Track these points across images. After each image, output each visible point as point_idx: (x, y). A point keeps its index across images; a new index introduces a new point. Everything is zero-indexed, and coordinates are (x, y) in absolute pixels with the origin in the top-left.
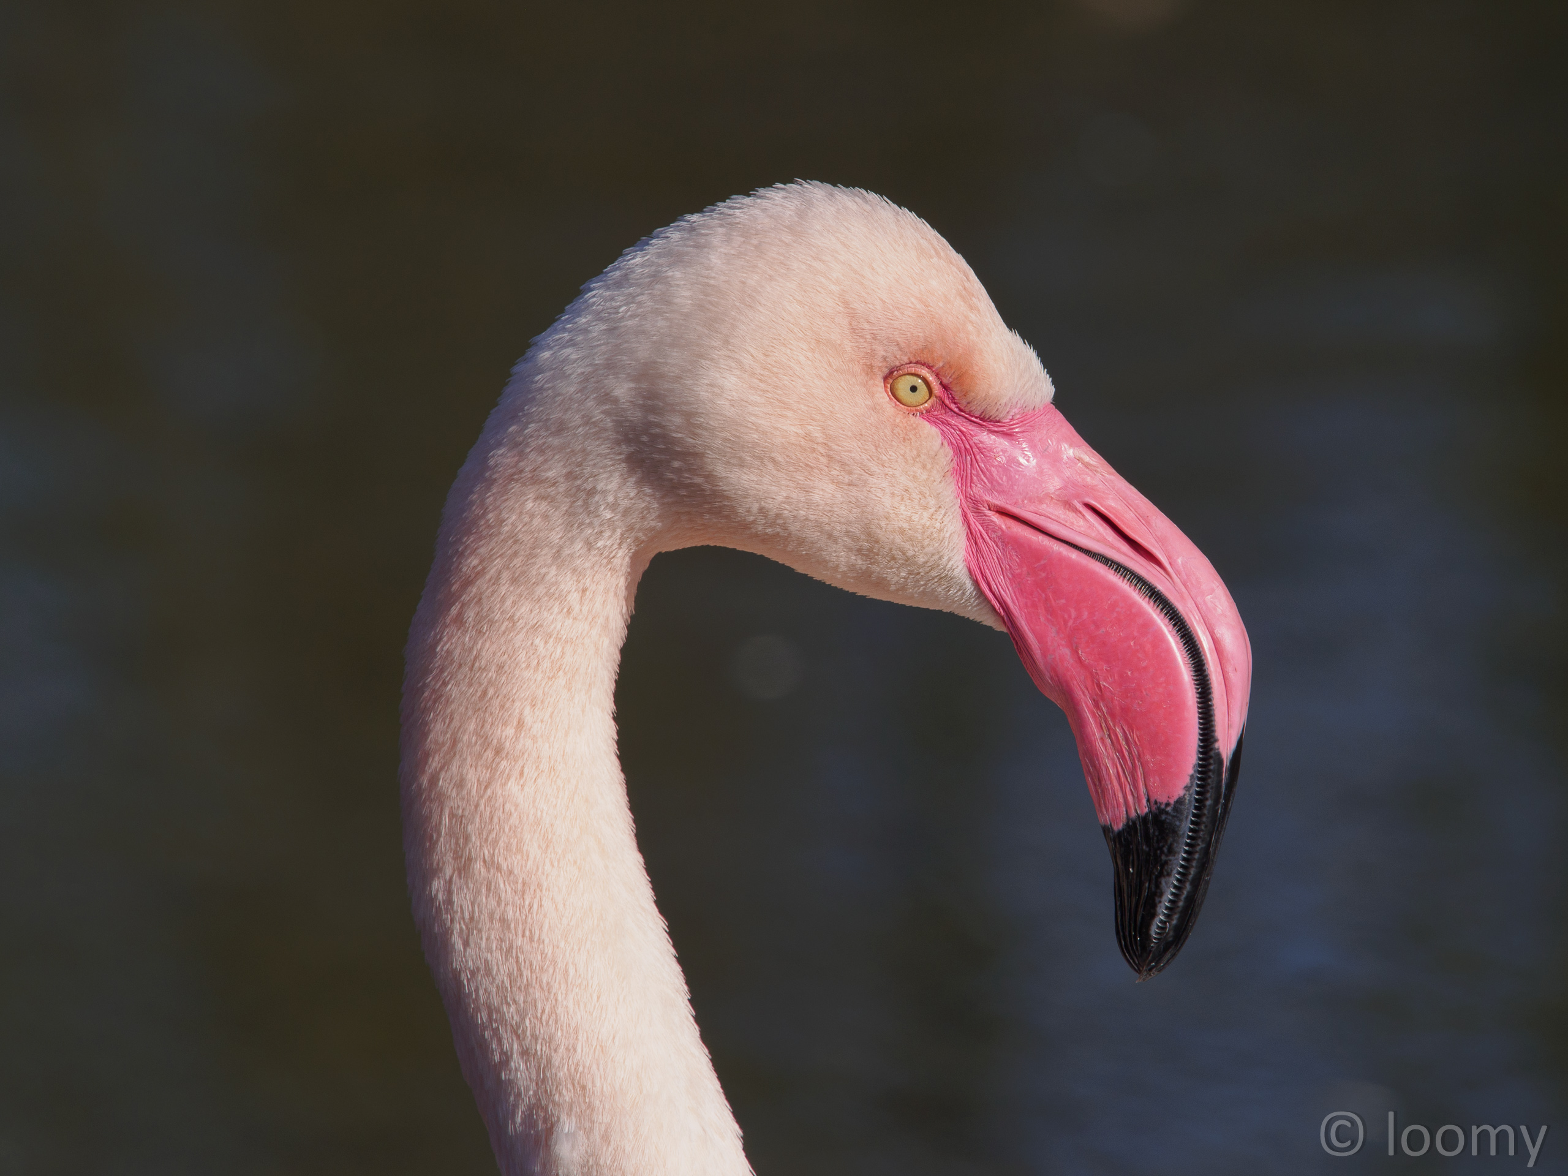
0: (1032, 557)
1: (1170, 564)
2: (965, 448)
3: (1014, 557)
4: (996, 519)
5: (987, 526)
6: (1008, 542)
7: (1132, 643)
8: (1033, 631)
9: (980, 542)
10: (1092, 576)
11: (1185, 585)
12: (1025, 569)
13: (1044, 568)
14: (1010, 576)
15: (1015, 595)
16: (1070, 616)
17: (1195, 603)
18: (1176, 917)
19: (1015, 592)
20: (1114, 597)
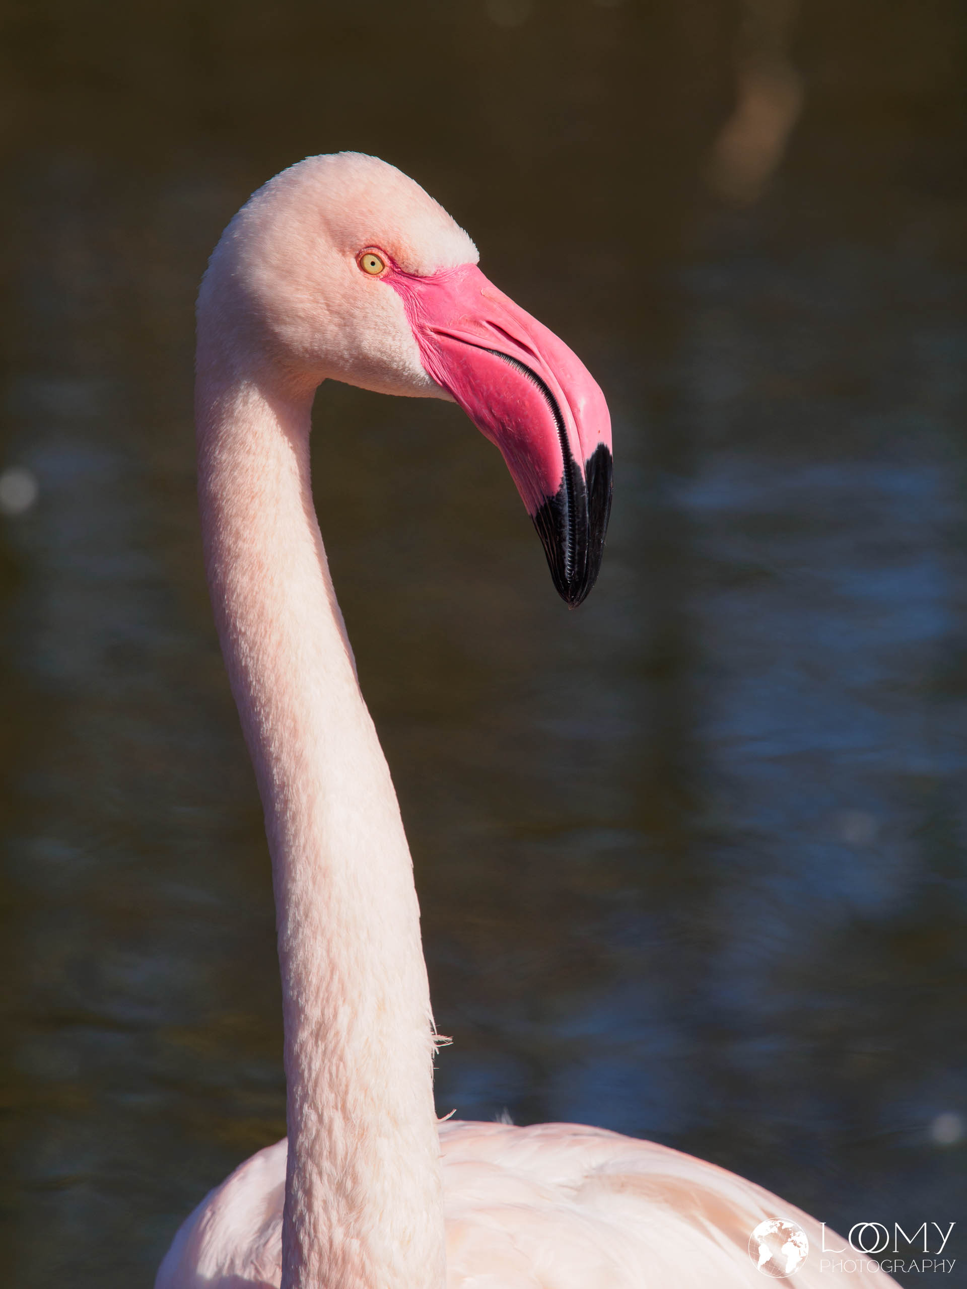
0: (457, 357)
1: (539, 352)
2: (411, 296)
3: (449, 358)
4: (435, 336)
5: (431, 340)
6: (442, 349)
7: (518, 402)
8: (467, 401)
9: (428, 351)
10: (491, 364)
11: (547, 363)
12: (455, 364)
13: (465, 363)
14: (448, 370)
15: (453, 381)
16: (483, 390)
17: (554, 374)
18: (576, 566)
19: (452, 379)
20: (505, 375)
